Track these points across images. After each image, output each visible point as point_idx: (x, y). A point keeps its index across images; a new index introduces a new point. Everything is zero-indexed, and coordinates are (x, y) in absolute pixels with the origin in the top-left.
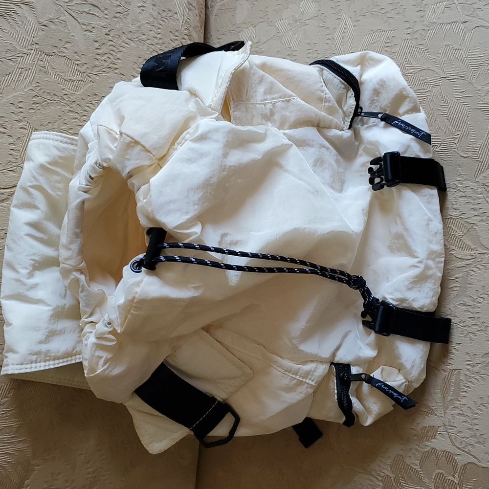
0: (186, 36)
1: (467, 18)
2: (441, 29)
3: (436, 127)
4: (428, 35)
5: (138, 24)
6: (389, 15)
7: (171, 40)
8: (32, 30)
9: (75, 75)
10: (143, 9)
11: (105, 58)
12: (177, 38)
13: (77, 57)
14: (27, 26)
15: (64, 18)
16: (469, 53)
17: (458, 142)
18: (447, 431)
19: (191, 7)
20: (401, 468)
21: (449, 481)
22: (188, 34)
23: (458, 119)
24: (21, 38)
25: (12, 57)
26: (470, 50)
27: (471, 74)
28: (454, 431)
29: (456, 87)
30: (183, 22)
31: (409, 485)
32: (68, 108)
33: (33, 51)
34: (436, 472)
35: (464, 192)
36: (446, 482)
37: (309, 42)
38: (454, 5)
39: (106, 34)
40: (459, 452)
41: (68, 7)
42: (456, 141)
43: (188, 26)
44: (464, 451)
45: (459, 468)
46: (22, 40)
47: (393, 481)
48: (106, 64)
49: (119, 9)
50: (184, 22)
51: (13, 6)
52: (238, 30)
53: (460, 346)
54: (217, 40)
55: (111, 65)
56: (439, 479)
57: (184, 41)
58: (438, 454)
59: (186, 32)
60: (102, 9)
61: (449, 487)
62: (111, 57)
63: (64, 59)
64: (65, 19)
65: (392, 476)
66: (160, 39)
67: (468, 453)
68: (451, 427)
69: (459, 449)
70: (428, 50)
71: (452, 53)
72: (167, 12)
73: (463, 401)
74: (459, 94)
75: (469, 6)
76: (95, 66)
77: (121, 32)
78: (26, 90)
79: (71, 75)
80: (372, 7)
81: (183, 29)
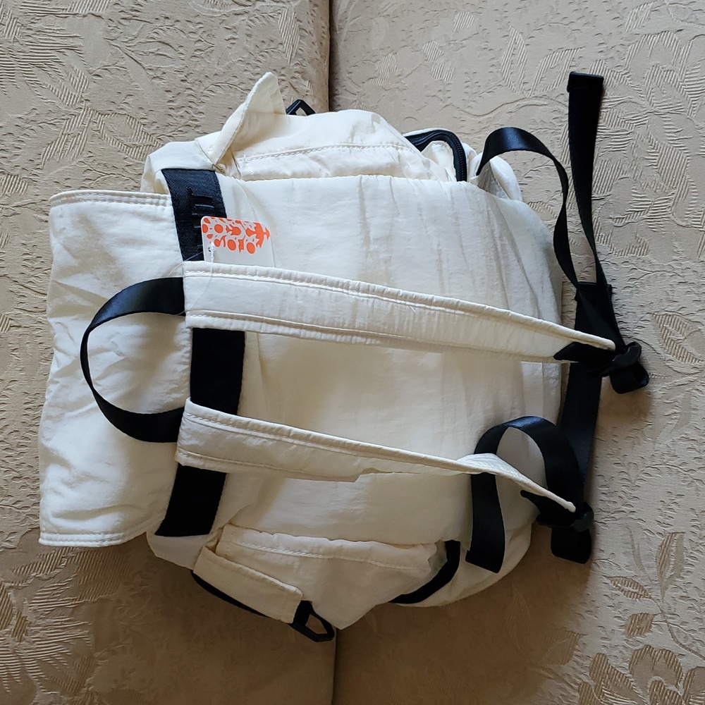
0: (297, 74)
1: (682, 24)
2: (646, 43)
3: (643, 184)
4: (628, 52)
5: (227, 63)
6: (574, 26)
8: (80, 83)
9: (141, 138)
10: (234, 41)
11: (181, 112)
12: (283, 78)
13: (142, 114)
14: (74, 78)
15: (123, 63)
16: (686, 75)
17: (674, 204)
18: (666, 621)
19: (304, 32)
20: (604, 673)
21: (670, 693)
22: (300, 70)
23: (673, 171)
24: (67, 95)
25: (55, 121)
26: (687, 71)
27: (689, 106)
28: (677, 620)
29: (669, 125)
30: (292, 55)
31: (616, 697)
32: (132, 183)
33: (83, 110)
34: (652, 680)
35: (683, 277)
36: (666, 694)
37: (466, 71)
38: (665, 6)
39: (182, 81)
40: (683, 651)
41: (129, 48)
42: (671, 204)
43: (300, 59)
44: (690, 650)
45: (684, 675)
46: (68, 97)
47: (593, 690)
48: (183, 121)
49: (199, 45)
50: (294, 55)
51: (54, 53)
52: (374, 59)
53: (682, 499)
54: (347, 75)
55: (191, 122)
56: (656, 690)
57: (295, 80)
58: (654, 654)
59: (297, 68)
60: (176, 47)
61: (670, 701)
62: (190, 111)
63: (125, 119)
64: (125, 65)
65: (592, 683)
67: (696, 653)
68: (672, 616)
69: (683, 646)
70: (629, 74)
71: (662, 76)
72: (267, 43)
73: (688, 578)
74: (673, 135)
75: (684, 7)
76: (169, 125)
77: (203, 76)
78: (74, 163)
79: (135, 139)
80: (551, 17)
81: (292, 64)
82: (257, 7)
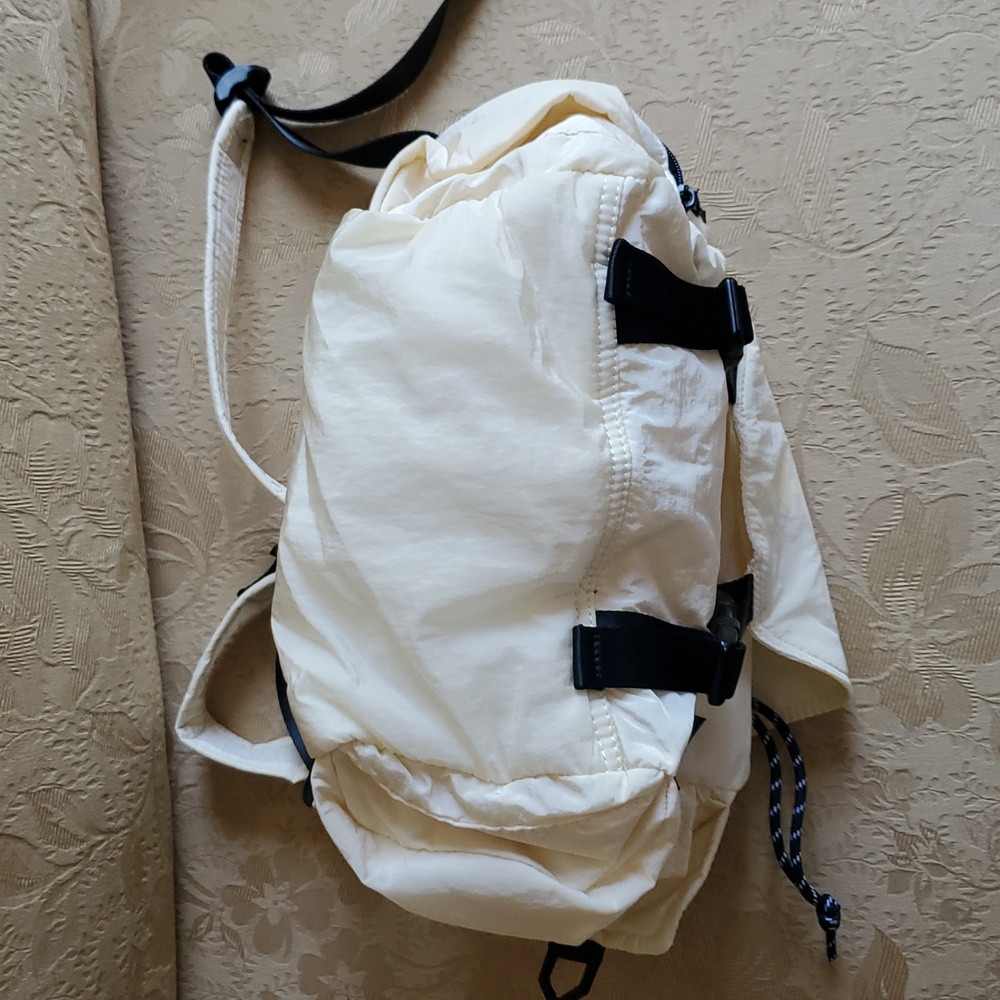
7: (41, 140)
12: (51, 134)
19: (72, 67)
22: (71, 123)
30: (60, 101)
43: (71, 107)
50: (63, 100)
52: (170, 111)
54: (126, 132)
57: (66, 138)
59: (67, 119)
66: (19, 138)
72: (26, 82)
81: (61, 114)
82: (8, 26)
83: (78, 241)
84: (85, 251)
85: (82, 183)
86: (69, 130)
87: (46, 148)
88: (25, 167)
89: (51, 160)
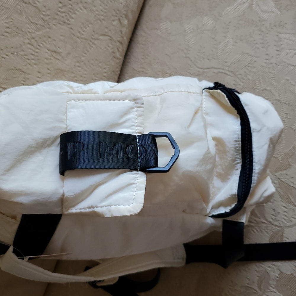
6: (257, 46)
7: (113, 15)
11: (63, 15)
12: (117, 15)
30: (124, 6)
32: (28, 41)
37: (201, 45)
43: (128, 9)
48: (63, 19)
57: (121, 18)
59: (125, 12)
63: (35, 9)
66: (105, 13)
76: (55, 19)
79: (37, 20)
81: (123, 10)
83: (112, 50)
84: (114, 54)
85: (122, 33)
86: (124, 16)
87: (113, 18)
88: (104, 22)
89: (114, 23)
